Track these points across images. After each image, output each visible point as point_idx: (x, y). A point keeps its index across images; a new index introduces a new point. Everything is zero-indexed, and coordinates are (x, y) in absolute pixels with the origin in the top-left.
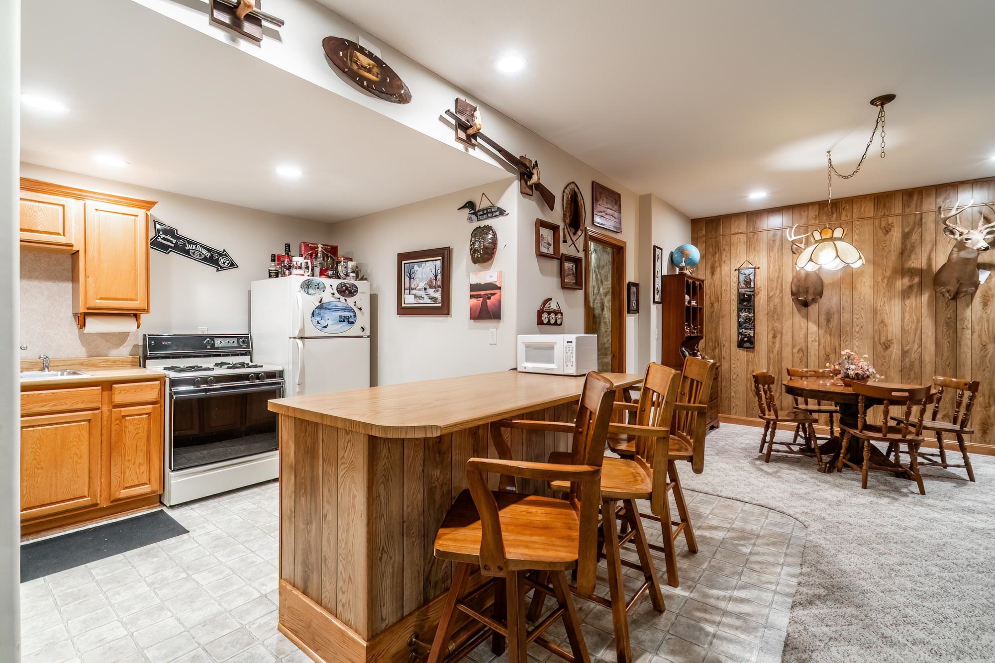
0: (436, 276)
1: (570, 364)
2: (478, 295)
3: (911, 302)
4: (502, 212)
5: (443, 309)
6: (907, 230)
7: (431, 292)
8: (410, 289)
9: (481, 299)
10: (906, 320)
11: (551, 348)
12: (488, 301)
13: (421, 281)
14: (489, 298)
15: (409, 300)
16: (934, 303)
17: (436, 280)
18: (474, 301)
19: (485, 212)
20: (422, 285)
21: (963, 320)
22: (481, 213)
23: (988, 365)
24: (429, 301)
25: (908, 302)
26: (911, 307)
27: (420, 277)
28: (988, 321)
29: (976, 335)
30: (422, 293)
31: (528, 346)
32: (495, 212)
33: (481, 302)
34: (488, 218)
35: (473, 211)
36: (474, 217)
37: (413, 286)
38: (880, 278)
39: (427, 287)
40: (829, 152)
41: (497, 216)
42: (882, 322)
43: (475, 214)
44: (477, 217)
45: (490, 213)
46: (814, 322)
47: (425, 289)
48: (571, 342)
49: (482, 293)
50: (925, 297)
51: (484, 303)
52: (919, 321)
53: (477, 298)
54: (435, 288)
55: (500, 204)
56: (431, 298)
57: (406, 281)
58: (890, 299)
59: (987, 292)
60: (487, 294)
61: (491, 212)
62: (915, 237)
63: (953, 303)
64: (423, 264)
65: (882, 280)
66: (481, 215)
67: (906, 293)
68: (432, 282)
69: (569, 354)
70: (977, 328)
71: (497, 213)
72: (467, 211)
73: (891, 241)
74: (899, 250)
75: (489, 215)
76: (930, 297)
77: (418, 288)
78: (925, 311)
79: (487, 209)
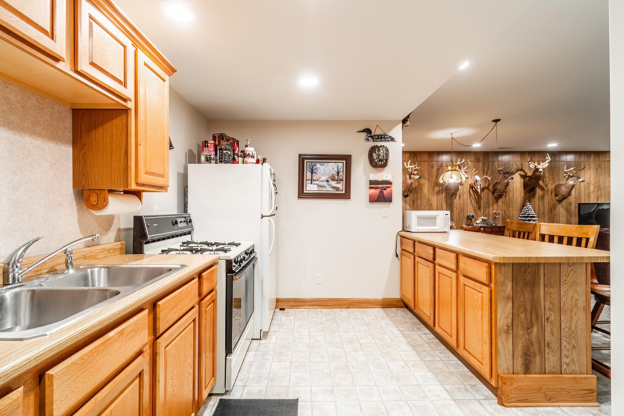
0: (338, 173)
1: (447, 226)
2: (376, 187)
3: (439, 196)
4: (392, 139)
5: (346, 195)
6: (438, 168)
7: (334, 183)
8: (312, 180)
9: (379, 190)
10: (438, 204)
11: (434, 218)
12: (384, 191)
13: (324, 174)
14: (385, 189)
15: (310, 188)
16: (446, 197)
17: (338, 175)
18: (373, 191)
19: (380, 137)
20: (324, 178)
21: (454, 203)
22: (377, 137)
23: (460, 220)
24: (331, 189)
25: (438, 197)
26: (439, 198)
27: (322, 172)
28: (460, 204)
29: (457, 210)
30: (325, 184)
31: (419, 218)
32: (388, 138)
33: (378, 192)
34: (382, 141)
35: (370, 135)
36: (370, 139)
37: (314, 178)
38: (430, 186)
39: (330, 180)
40: (452, 134)
41: (389, 141)
42: (431, 204)
43: (372, 137)
44: (373, 139)
45: (383, 138)
46: (408, 205)
47: (328, 181)
48: (448, 215)
49: (380, 186)
50: (444, 195)
51: (381, 193)
52: (442, 204)
53: (376, 189)
54: (337, 181)
55: (391, 134)
56: (334, 188)
57: (308, 175)
58: (433, 196)
59: (460, 194)
60: (384, 187)
61: (385, 138)
62: (440, 171)
63: (451, 197)
64: (326, 164)
65: (431, 187)
66: (376, 138)
67: (438, 193)
68: (334, 177)
69: (447, 221)
70: (457, 207)
71: (389, 139)
72: (364, 135)
73: (433, 171)
74: (436, 176)
75: (383, 139)
76: (445, 195)
77: (320, 180)
78: (443, 200)
79: (381, 136)
